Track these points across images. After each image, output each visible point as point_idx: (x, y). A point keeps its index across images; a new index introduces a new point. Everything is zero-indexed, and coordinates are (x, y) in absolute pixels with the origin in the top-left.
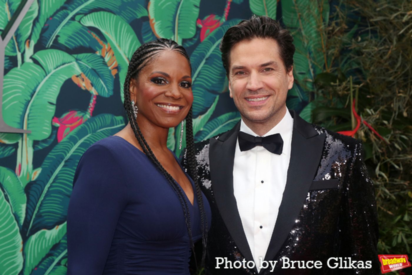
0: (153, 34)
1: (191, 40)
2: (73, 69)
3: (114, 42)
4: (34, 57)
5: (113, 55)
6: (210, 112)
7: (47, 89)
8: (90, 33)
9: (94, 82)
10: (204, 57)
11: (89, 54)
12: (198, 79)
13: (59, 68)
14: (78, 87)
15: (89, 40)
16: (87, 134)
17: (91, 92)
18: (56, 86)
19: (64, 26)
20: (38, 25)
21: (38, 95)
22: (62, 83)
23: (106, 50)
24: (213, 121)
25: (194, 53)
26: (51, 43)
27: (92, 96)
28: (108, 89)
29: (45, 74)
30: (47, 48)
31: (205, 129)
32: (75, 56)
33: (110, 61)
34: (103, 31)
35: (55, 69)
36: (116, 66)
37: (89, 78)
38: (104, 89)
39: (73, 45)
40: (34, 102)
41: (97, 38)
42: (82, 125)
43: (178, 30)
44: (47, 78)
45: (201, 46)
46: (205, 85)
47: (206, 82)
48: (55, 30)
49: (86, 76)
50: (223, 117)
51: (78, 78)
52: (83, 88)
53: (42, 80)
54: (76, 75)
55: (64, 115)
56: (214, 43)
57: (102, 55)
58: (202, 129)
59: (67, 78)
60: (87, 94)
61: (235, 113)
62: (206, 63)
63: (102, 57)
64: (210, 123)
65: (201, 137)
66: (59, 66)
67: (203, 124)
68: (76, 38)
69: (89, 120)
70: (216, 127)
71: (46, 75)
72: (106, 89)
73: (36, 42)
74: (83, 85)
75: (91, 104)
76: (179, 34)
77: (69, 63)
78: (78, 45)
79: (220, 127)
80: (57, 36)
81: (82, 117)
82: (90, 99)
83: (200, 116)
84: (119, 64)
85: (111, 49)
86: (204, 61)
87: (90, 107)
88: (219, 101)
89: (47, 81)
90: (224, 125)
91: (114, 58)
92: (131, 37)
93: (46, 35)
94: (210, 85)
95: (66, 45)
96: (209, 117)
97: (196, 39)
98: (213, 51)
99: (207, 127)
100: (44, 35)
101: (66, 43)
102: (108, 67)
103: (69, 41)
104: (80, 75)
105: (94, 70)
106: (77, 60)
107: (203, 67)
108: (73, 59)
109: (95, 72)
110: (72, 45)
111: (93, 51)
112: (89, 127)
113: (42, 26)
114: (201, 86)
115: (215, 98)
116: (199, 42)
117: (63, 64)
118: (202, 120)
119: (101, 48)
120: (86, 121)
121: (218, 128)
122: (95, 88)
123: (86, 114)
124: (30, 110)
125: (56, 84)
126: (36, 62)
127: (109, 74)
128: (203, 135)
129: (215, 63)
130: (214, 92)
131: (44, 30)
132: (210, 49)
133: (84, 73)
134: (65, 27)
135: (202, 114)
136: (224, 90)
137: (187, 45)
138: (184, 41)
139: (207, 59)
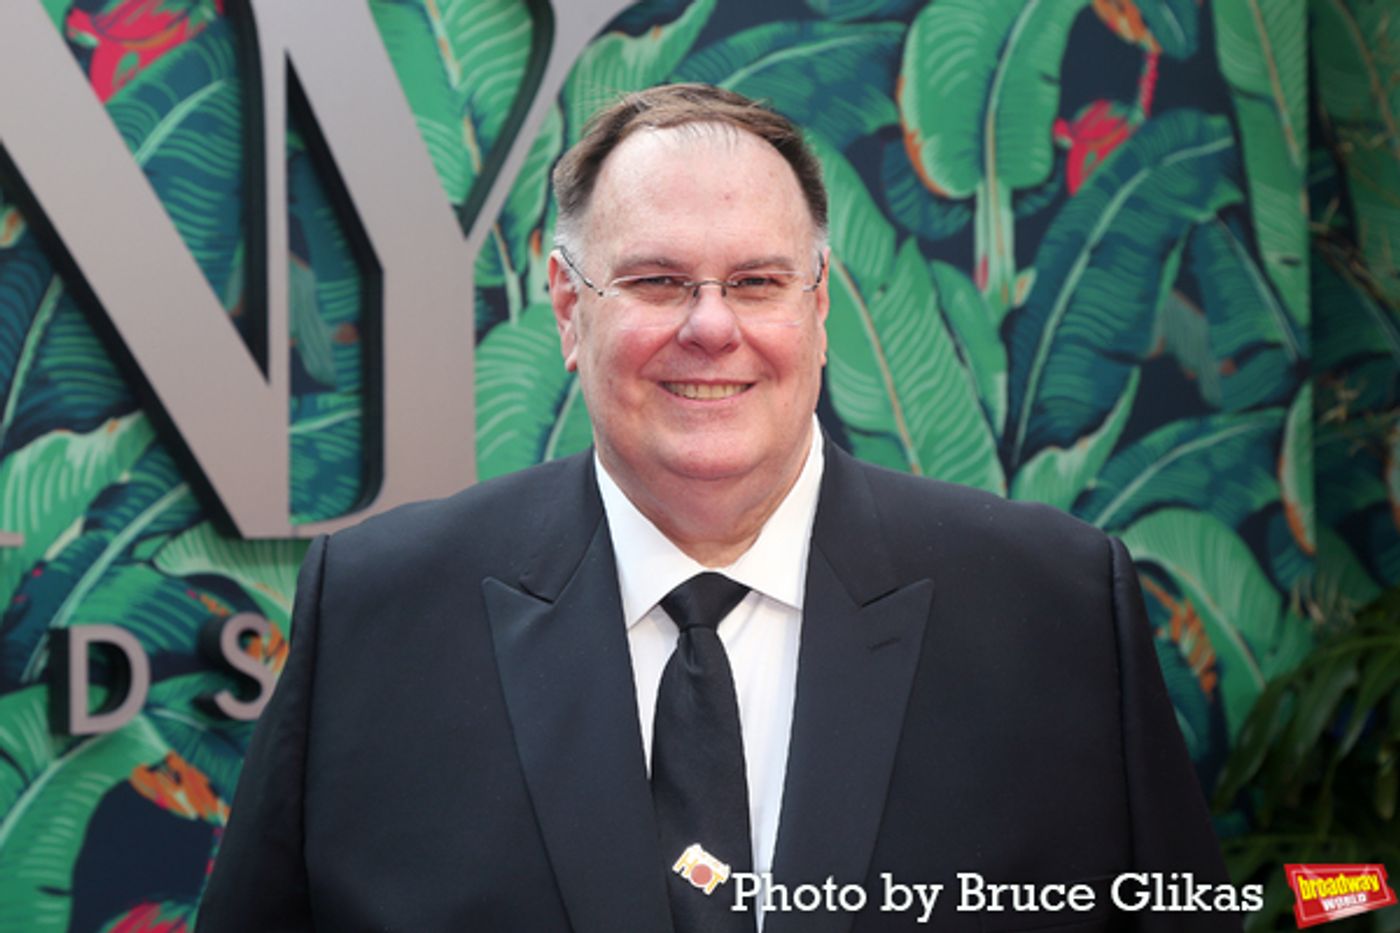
0: (920, 181)
1: (1038, 190)
6: (1114, 423)
10: (1083, 244)
12: (1070, 318)
24: (1127, 454)
25: (1051, 233)
31: (1103, 484)
43: (998, 161)
45: (1073, 209)
46: (1092, 337)
47: (1095, 326)
50: (1158, 438)
56: (1112, 194)
58: (1092, 483)
61: (1197, 420)
62: (1091, 264)
64: (1118, 460)
65: (1094, 509)
67: (1096, 467)
70: (1139, 474)
76: (1000, 173)
79: (1152, 470)
83: (1083, 441)
86: (1084, 258)
88: (1141, 387)
90: (1163, 462)
92: (852, 193)
94: (1107, 333)
96: (1113, 440)
97: (1054, 188)
98: (1115, 221)
99: (1108, 474)
107: (1084, 281)
114: (1081, 341)
115: (1128, 375)
116: (1063, 196)
118: (1091, 453)
121: (1145, 476)
128: (1099, 503)
129: (1123, 261)
130: (1124, 358)
132: (1101, 214)
135: (1089, 430)
136: (1154, 348)
137: (1028, 208)
138: (1018, 196)
139: (1095, 251)
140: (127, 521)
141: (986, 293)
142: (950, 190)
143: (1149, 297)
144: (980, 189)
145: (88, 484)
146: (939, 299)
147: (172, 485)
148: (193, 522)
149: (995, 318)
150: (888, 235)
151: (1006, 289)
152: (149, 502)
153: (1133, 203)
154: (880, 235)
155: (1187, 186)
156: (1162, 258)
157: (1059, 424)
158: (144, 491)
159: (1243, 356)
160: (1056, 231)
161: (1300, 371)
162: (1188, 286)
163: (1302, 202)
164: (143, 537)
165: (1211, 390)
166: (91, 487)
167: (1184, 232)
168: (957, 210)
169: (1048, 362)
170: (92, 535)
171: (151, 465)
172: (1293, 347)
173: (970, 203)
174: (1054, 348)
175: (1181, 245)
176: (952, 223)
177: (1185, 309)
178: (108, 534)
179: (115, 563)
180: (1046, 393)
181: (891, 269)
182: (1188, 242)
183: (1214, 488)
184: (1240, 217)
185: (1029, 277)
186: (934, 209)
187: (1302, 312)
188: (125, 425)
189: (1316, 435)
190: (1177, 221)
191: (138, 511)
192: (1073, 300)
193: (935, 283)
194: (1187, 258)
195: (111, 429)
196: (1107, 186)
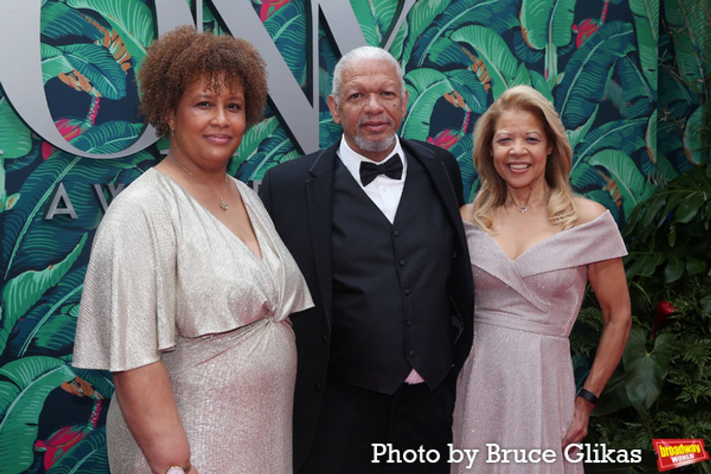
0: (526, 44)
1: (566, 47)
2: (445, 87)
3: (486, 56)
4: (406, 77)
5: (485, 69)
6: (590, 122)
7: (420, 109)
8: (461, 48)
9: (467, 99)
10: (581, 64)
11: (460, 71)
12: (575, 88)
13: (431, 87)
14: (451, 105)
15: (460, 55)
16: (463, 152)
17: (464, 109)
18: (429, 106)
19: (434, 43)
20: (408, 44)
21: (411, 115)
22: (435, 101)
23: (478, 64)
24: (594, 132)
25: (570, 61)
26: (422, 62)
27: (466, 114)
28: (481, 105)
29: (417, 94)
30: (419, 68)
31: (585, 141)
32: (447, 73)
33: (482, 75)
34: (474, 45)
35: (427, 88)
36: (489, 80)
37: (462, 96)
38: (477, 105)
39: (444, 62)
40: (408, 123)
41: (468, 53)
42: (456, 144)
43: (553, 38)
44: (420, 97)
45: (578, 53)
46: (584, 94)
47: (585, 91)
48: (425, 48)
49: (459, 93)
50: (605, 127)
51: (451, 96)
52: (456, 106)
53: (415, 100)
54: (449, 92)
55: (439, 135)
56: (591, 49)
57: (475, 71)
58: (582, 141)
59: (439, 96)
60: (461, 111)
61: (617, 122)
62: (583, 71)
63: (474, 73)
64: (590, 133)
65: (582, 149)
66: (431, 85)
67: (583, 136)
68: (447, 55)
69: (463, 138)
70: (598, 138)
71: (419, 95)
72: (479, 105)
73: (407, 61)
74: (456, 102)
75: (464, 122)
76: (554, 41)
77: (441, 80)
78: (449, 61)
79: (602, 137)
80: (428, 54)
81: (457, 135)
82: (463, 116)
83: (579, 128)
84: (491, 79)
85: (482, 63)
86: (581, 69)
87: (463, 124)
88: (599, 111)
89: (420, 100)
90: (606, 135)
91: (486, 73)
92: (503, 48)
93: (417, 54)
94: (589, 93)
95: (437, 63)
96: (589, 127)
97: (572, 46)
98: (591, 57)
99: (587, 138)
100: (414, 54)
101: (437, 61)
102: (480, 82)
103: (440, 58)
104: (453, 92)
105: (467, 87)
106: (448, 77)
107: (580, 75)
108: (445, 77)
109: (468, 89)
110: (442, 63)
111: (465, 67)
112: (463, 144)
113: (413, 45)
114: (579, 95)
115: (595, 107)
116: (575, 49)
117: (435, 83)
118: (582, 131)
119: (472, 63)
120: (461, 139)
121: (600, 139)
122: (468, 105)
123: (460, 131)
124: (405, 131)
125: (428, 104)
126: (408, 82)
127: (481, 88)
128: (584, 147)
129: (594, 70)
130: (594, 101)
131: (414, 50)
132: (587, 55)
133: (457, 90)
134: (436, 44)
135: (581, 125)
136: (604, 98)
137: (563, 53)
138: (559, 49)
139: (584, 67)
140: (271, 149)
141: (548, 80)
142: (537, 48)
143: (603, 81)
144: (547, 47)
145: (259, 138)
146: (532, 82)
147: (285, 139)
148: (291, 150)
149: (551, 88)
150: (516, 61)
151: (554, 78)
152: (278, 144)
153: (597, 51)
154: (513, 61)
155: (617, 45)
156: (608, 69)
157: (571, 122)
158: (276, 140)
159: (634, 101)
160: (571, 60)
161: (654, 105)
162: (616, 78)
163: (657, 50)
164: (276, 154)
165: (623, 111)
166: (260, 139)
167: (615, 61)
168: (539, 53)
169: (567, 102)
170: (260, 153)
171: (278, 132)
172: (651, 98)
173: (543, 51)
174: (569, 99)
175: (614, 65)
176: (537, 57)
177: (615, 85)
178: (266, 153)
179: (267, 162)
180: (566, 113)
181: (516, 73)
182: (617, 64)
183: (623, 143)
184: (635, 56)
185: (563, 75)
186: (531, 53)
187: (655, 87)
188: (270, 120)
189: (658, 127)
190: (613, 57)
191: (275, 146)
192: (577, 82)
193: (531, 77)
194: (616, 69)
195: (266, 121)
196: (590, 46)
